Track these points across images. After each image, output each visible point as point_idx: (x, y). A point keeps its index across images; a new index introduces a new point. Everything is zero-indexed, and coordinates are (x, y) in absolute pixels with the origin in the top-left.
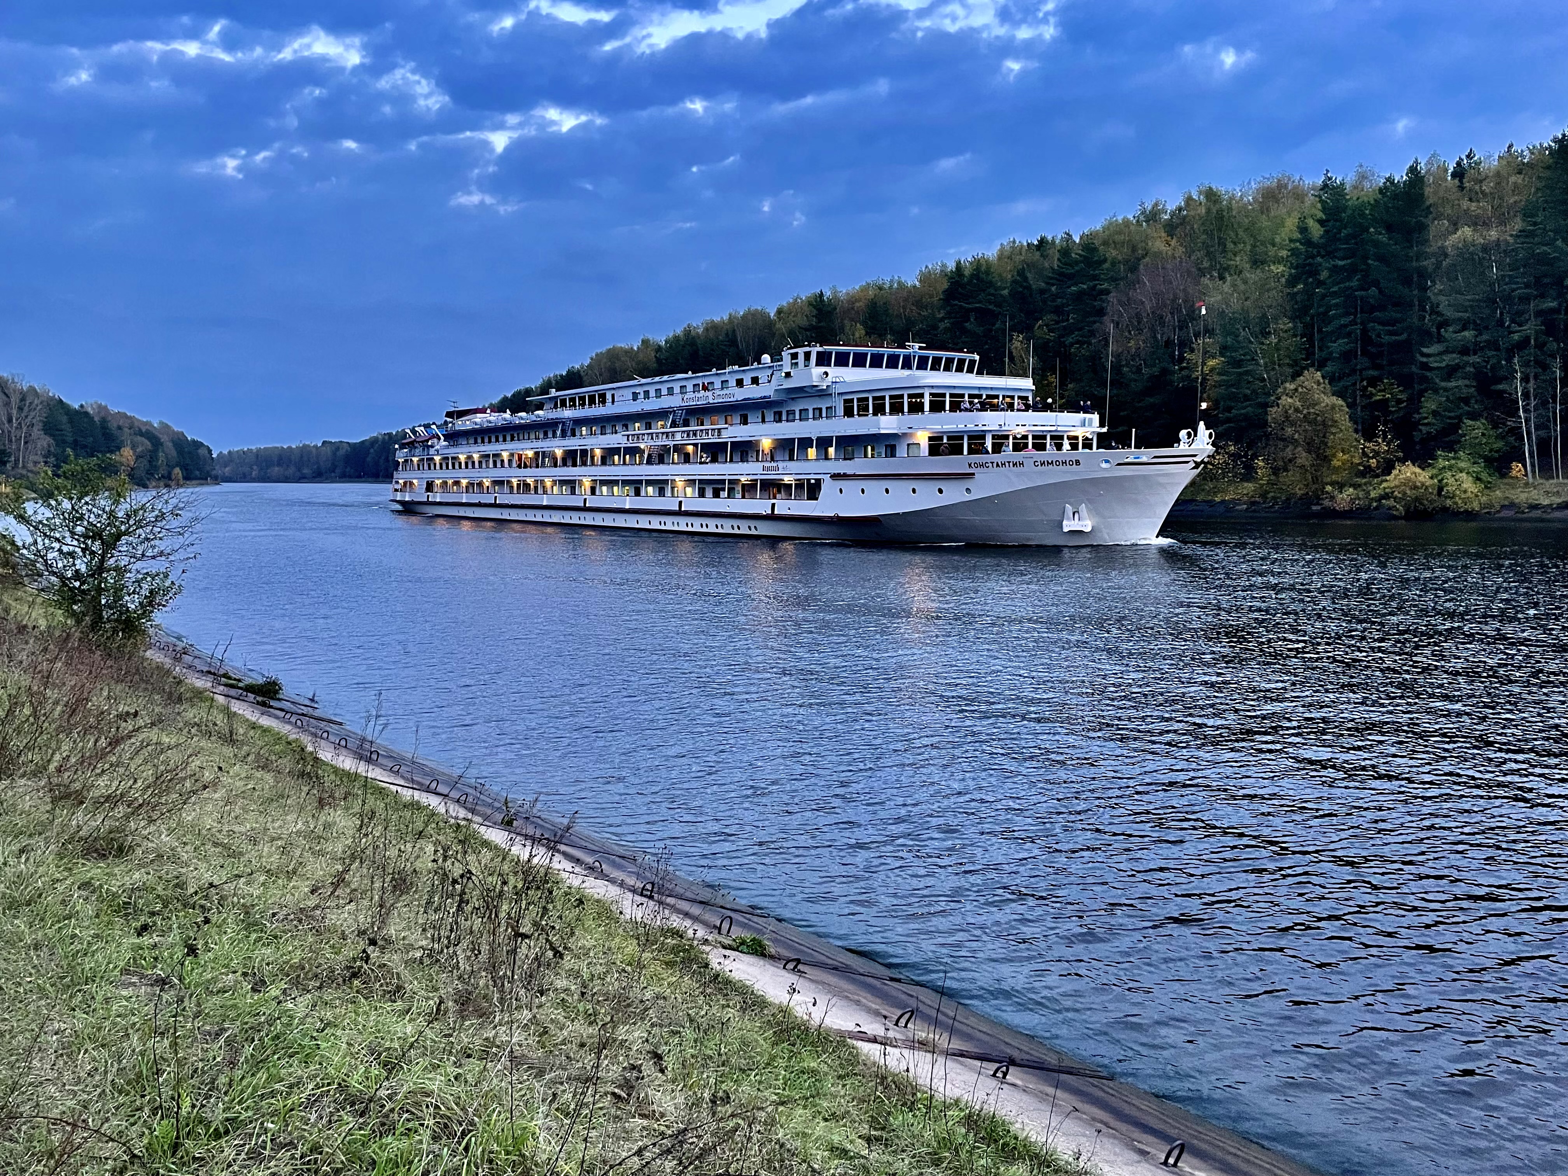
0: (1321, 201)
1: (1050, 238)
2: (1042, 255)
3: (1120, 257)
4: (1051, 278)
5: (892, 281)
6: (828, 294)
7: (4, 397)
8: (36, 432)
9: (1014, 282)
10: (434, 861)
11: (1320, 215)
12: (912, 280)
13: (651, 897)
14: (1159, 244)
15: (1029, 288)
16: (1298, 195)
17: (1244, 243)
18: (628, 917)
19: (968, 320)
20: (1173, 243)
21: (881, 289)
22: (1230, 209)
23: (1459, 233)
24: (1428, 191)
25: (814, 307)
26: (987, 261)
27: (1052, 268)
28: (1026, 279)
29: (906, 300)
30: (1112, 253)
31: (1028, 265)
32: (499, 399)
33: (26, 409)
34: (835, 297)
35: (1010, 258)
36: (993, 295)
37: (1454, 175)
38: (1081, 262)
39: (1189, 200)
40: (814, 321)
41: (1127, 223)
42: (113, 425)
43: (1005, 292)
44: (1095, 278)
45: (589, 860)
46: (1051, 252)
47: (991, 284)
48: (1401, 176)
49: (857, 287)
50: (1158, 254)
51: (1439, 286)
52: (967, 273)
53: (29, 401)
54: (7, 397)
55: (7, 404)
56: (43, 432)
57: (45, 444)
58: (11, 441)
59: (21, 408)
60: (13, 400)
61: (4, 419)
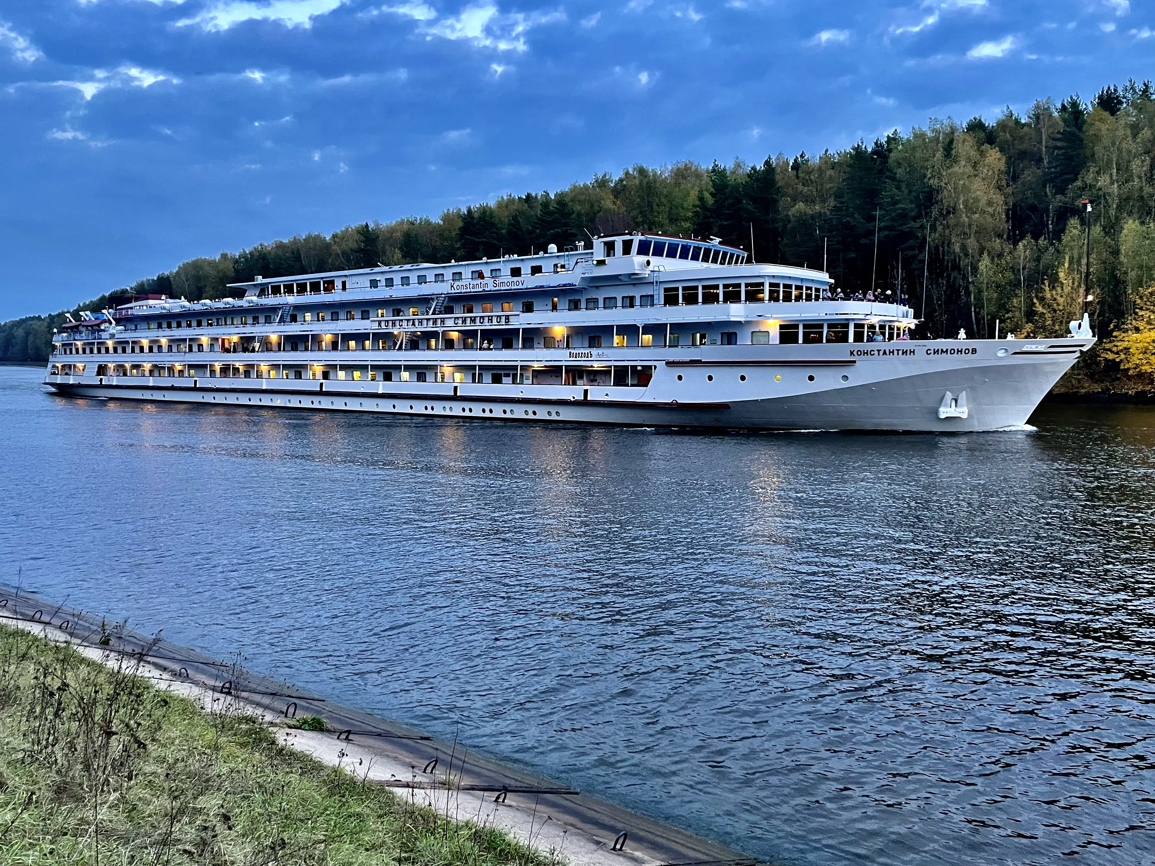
0: (712, 181)
1: (534, 194)
2: (529, 206)
3: (583, 212)
4: (536, 223)
5: (421, 219)
6: (372, 226)
9: (509, 224)
10: (36, 678)
11: (712, 190)
12: (436, 219)
13: (229, 693)
14: (608, 203)
15: (520, 229)
16: (698, 175)
17: (665, 206)
18: (209, 710)
19: (478, 251)
20: (618, 202)
21: (412, 223)
22: (655, 182)
23: (797, 206)
24: (778, 177)
25: (362, 234)
26: (490, 208)
27: (536, 216)
28: (519, 223)
29: (431, 233)
30: (578, 208)
31: (519, 213)
32: (98, 297)
34: (378, 228)
35: (507, 206)
36: (495, 233)
37: (792, 168)
38: (556, 213)
39: (627, 173)
40: (362, 245)
41: (586, 187)
43: (504, 231)
44: (566, 225)
45: (177, 667)
46: (535, 204)
47: (493, 225)
48: (760, 166)
49: (394, 222)
50: (608, 210)
51: (785, 241)
52: (476, 215)
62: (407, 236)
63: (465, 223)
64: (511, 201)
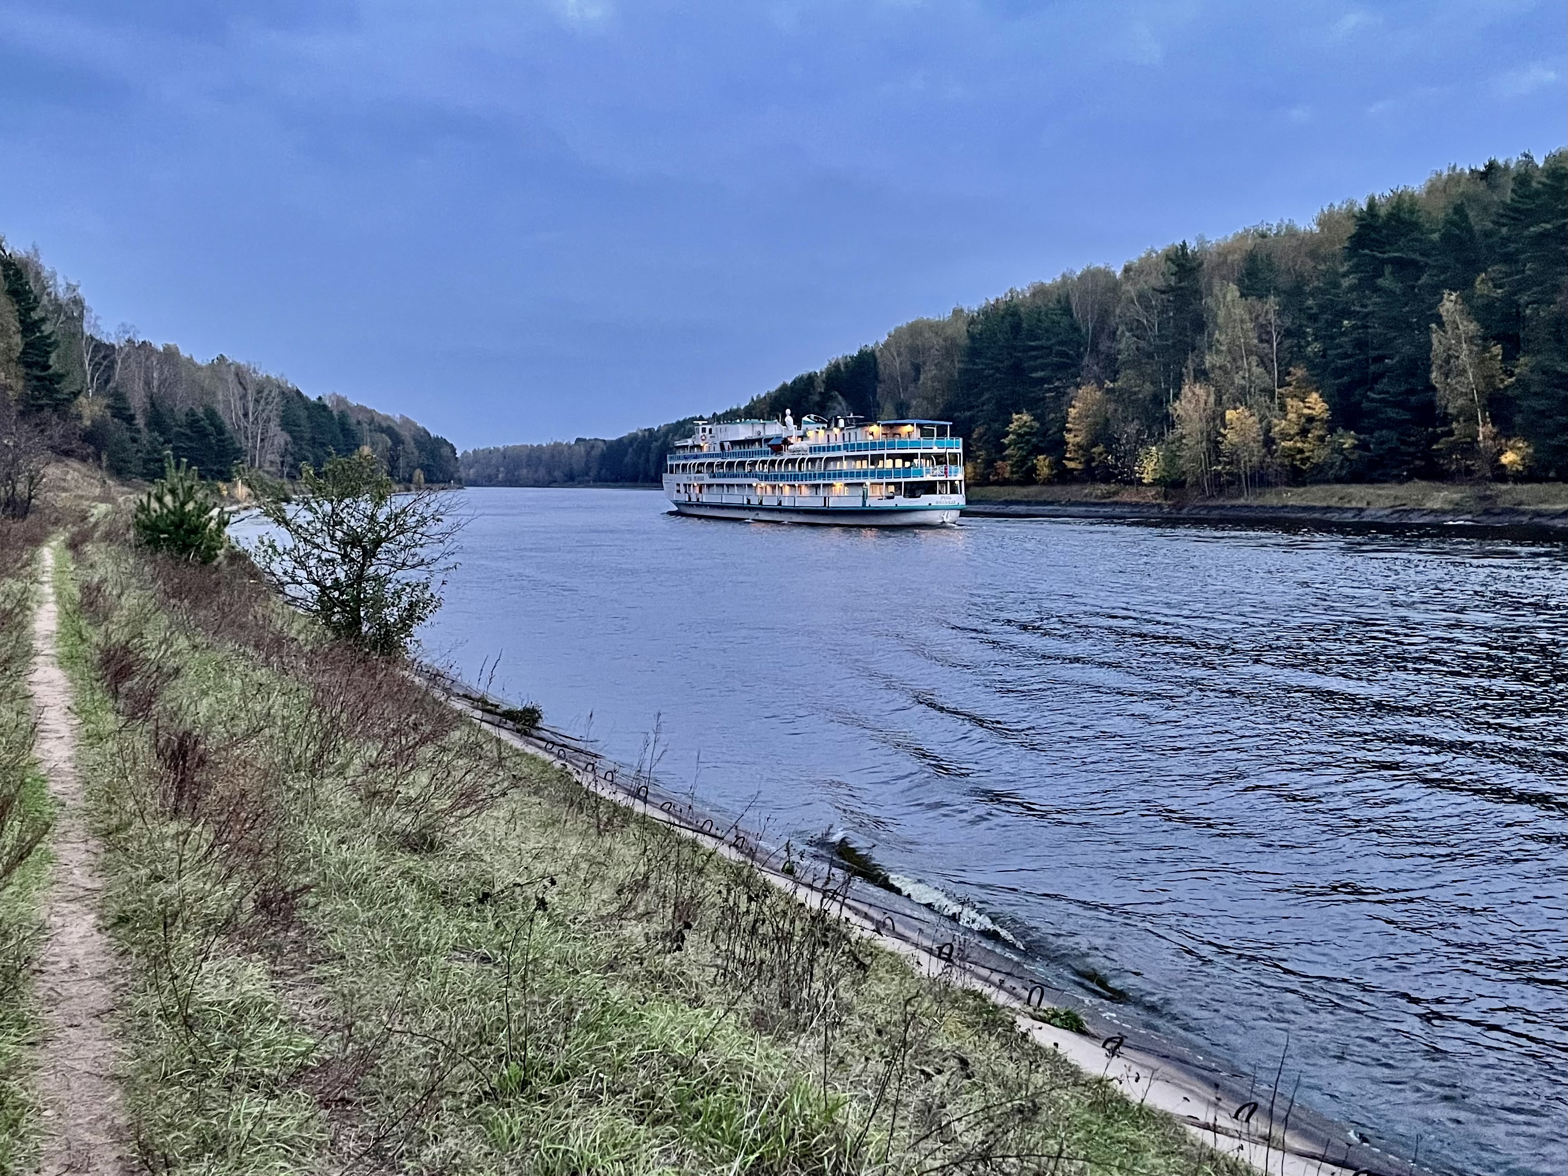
1: (1501, 162)
2: (1489, 186)
4: (1502, 216)
5: (1279, 226)
6: (1192, 246)
7: (241, 389)
8: (274, 427)
9: (1449, 222)
12: (1307, 225)
15: (1469, 230)
19: (1381, 275)
21: (1263, 236)
25: (1173, 263)
26: (1411, 196)
27: (1503, 202)
28: (1465, 218)
29: (1297, 250)
31: (1468, 200)
33: (263, 401)
34: (1202, 249)
35: (1447, 188)
36: (1416, 240)
38: (1543, 193)
40: (1173, 281)
42: (352, 420)
43: (1436, 236)
45: (879, 916)
46: (1502, 180)
47: (1415, 226)
52: (1383, 212)
53: (266, 392)
54: (245, 389)
55: (244, 397)
56: (279, 428)
57: (283, 442)
58: (247, 438)
59: (257, 401)
60: (249, 391)
61: (240, 413)
62: (1251, 258)
63: (1361, 226)
64: (1455, 179)
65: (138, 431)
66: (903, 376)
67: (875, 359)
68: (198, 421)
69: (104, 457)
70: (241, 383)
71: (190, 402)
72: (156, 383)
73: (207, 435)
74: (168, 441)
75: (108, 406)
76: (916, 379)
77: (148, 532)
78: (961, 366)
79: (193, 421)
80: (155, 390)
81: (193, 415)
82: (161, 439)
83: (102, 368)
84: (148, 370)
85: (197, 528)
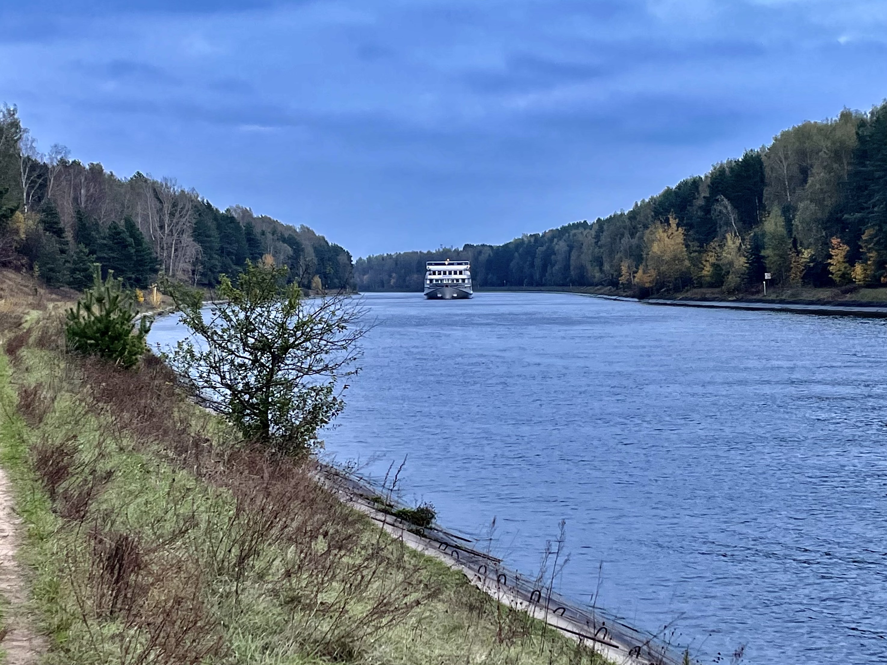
7: (158, 204)
8: (187, 239)
33: (177, 215)
42: (257, 230)
53: (180, 206)
54: (161, 202)
55: (160, 211)
56: (192, 239)
57: (194, 252)
58: (162, 248)
59: (172, 215)
60: (165, 205)
61: (157, 225)
65: (67, 243)
66: (791, 179)
67: (761, 163)
68: (119, 233)
69: (36, 268)
70: (158, 199)
71: (113, 216)
72: (83, 199)
73: (126, 246)
74: (92, 252)
75: (42, 221)
76: (805, 181)
77: (77, 338)
78: (850, 168)
79: (115, 233)
80: (83, 205)
81: (115, 228)
82: (87, 250)
83: (37, 185)
84: (77, 188)
85: (120, 334)
